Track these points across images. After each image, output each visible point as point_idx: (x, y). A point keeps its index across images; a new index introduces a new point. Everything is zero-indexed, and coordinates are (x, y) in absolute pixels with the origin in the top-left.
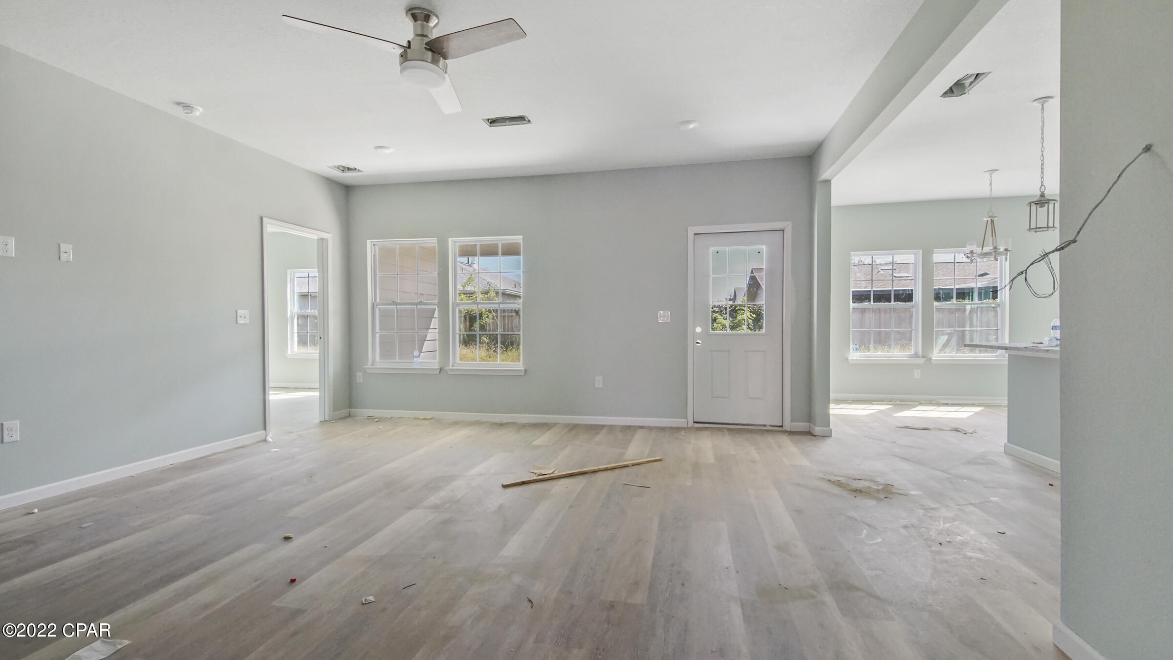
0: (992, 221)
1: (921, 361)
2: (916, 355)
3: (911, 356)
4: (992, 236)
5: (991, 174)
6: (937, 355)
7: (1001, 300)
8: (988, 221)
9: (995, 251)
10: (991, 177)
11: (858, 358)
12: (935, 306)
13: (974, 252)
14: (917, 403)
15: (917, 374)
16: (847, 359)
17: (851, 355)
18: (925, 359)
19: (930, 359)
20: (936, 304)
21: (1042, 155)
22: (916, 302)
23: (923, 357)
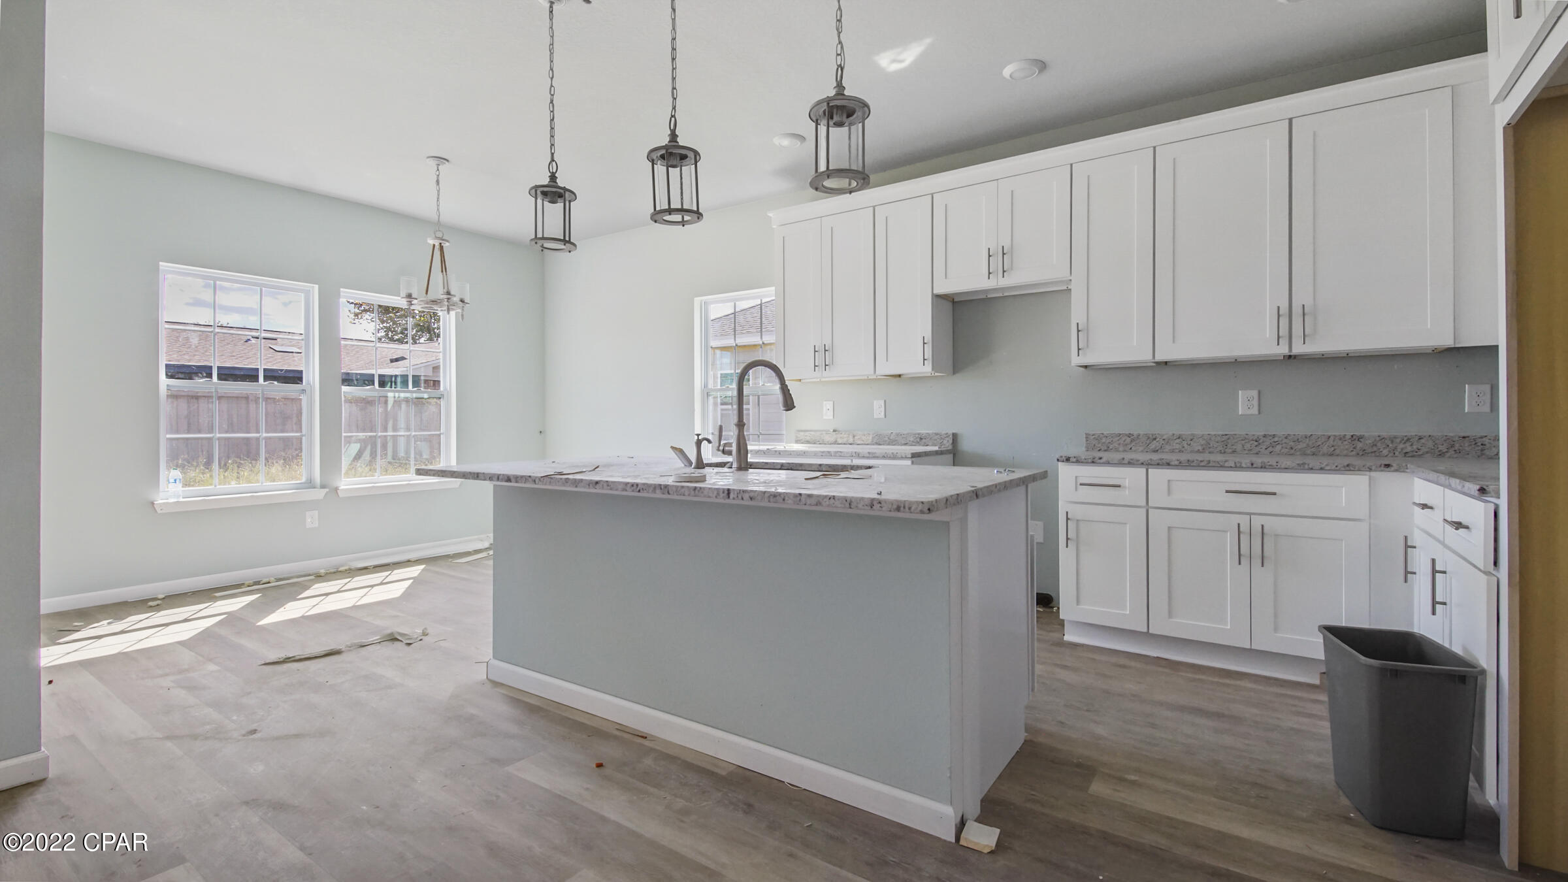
0: (441, 248)
1: (320, 494)
2: (310, 484)
3: (299, 487)
4: (442, 271)
5: (439, 165)
6: (346, 484)
7: (445, 389)
8: (434, 245)
9: (448, 299)
10: (438, 170)
11: (182, 500)
12: (344, 392)
13: (413, 296)
14: (312, 577)
15: (312, 519)
16: (153, 503)
17: (161, 495)
18: (327, 490)
19: (336, 489)
20: (345, 389)
21: (552, 102)
22: (309, 383)
23: (323, 487)
